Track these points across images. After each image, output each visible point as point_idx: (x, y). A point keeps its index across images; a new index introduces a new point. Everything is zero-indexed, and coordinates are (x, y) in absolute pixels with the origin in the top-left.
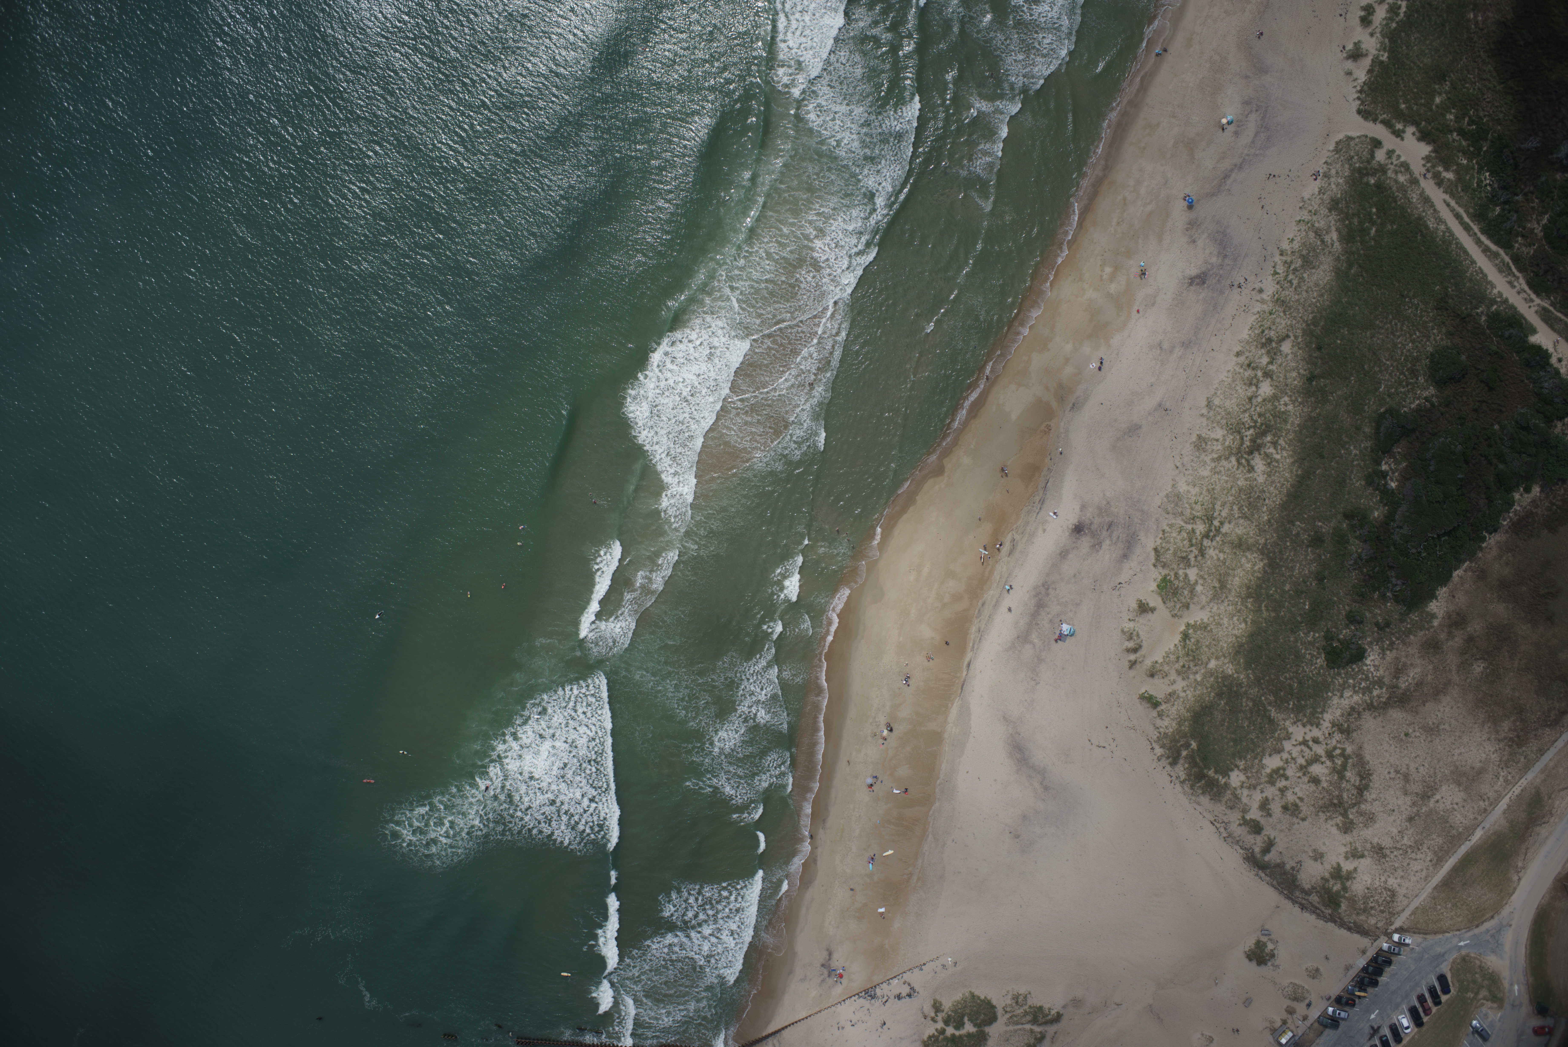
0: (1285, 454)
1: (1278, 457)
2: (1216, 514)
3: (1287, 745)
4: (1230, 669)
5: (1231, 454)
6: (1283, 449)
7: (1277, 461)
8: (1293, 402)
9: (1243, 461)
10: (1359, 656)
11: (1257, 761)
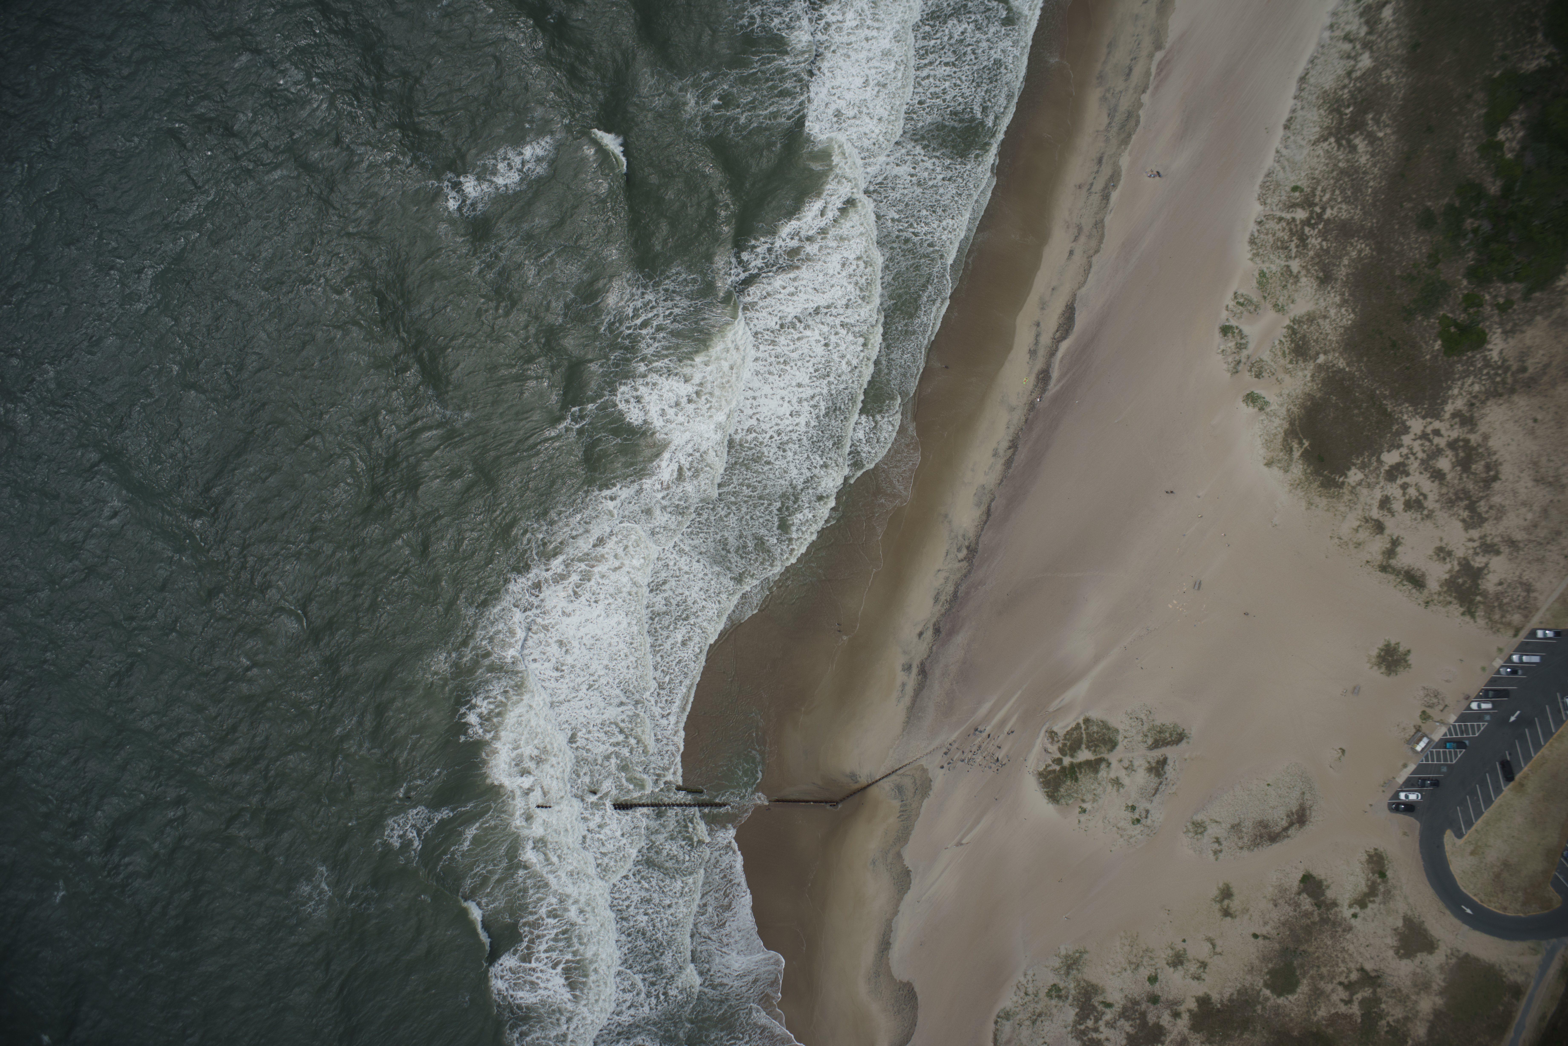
0: (1388, 131)
1: (1381, 135)
2: (1317, 200)
3: (1406, 439)
4: (1341, 364)
5: (1330, 134)
6: (1386, 126)
7: (1380, 139)
8: (1396, 73)
9: (1344, 142)
10: (1480, 341)
11: (1374, 458)
